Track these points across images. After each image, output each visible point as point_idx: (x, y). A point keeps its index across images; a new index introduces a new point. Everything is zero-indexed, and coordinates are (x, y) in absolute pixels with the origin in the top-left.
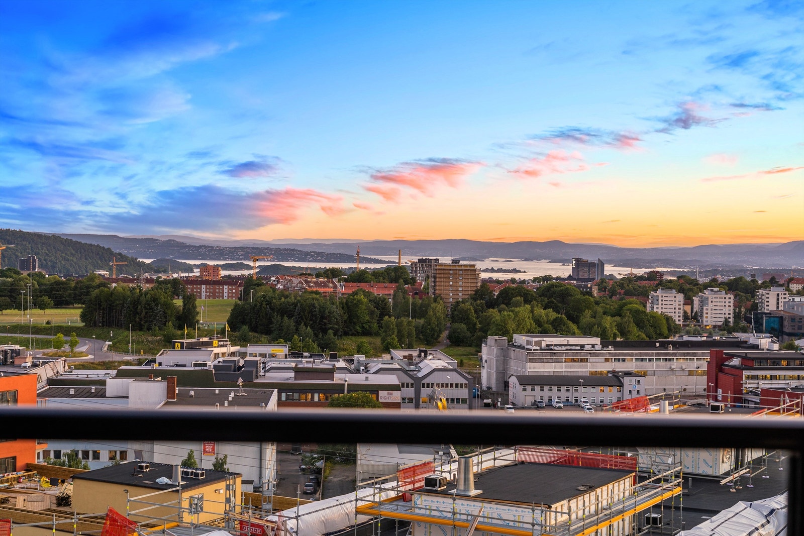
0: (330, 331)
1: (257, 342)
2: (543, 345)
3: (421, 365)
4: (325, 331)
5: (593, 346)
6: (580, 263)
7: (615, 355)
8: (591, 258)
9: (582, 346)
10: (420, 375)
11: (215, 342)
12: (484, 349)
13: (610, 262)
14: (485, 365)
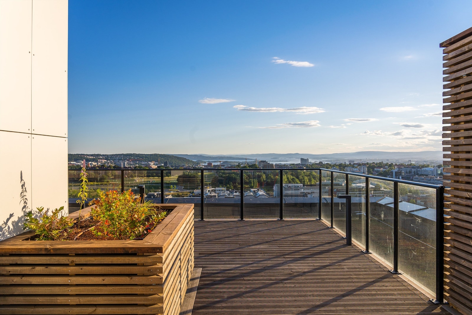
0: (237, 183)
1: (218, 187)
2: (289, 186)
3: (257, 193)
4: (235, 183)
5: (301, 186)
6: (302, 160)
7: (306, 188)
8: (305, 158)
9: (298, 186)
10: (257, 196)
11: (208, 187)
12: (274, 187)
13: (311, 158)
14: (275, 191)
